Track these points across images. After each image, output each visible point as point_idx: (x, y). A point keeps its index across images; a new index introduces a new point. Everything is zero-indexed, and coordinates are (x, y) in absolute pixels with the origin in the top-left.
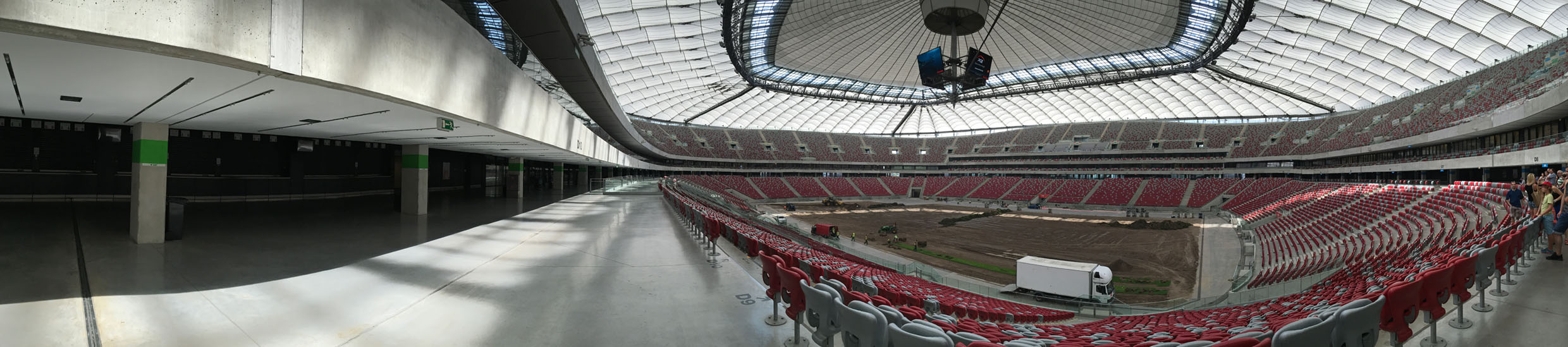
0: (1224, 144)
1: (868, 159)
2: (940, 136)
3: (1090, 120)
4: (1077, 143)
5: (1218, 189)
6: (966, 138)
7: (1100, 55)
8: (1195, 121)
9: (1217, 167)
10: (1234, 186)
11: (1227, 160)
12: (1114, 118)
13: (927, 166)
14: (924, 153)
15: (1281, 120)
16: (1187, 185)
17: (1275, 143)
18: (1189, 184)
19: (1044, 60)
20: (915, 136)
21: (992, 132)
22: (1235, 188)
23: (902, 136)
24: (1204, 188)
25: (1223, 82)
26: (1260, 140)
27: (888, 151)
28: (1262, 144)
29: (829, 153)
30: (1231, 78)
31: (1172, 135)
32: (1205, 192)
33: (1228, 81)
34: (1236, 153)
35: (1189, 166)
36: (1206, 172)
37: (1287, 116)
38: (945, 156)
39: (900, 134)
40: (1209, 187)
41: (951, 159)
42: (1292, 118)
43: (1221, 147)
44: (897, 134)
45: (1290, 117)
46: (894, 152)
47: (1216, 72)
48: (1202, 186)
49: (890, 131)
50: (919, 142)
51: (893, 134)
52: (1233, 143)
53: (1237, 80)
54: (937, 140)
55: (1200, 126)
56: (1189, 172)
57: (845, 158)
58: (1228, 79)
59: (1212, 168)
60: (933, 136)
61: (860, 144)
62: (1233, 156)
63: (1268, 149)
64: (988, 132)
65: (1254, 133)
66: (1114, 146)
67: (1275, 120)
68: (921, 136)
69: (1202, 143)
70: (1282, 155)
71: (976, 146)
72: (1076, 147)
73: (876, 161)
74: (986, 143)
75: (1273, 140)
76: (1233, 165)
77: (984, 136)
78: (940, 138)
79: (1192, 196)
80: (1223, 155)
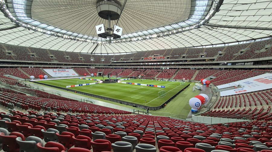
0: (214, 56)
1: (82, 62)
2: (109, 54)
3: (160, 49)
4: (155, 57)
5: (209, 74)
6: (118, 55)
7: (162, 26)
8: (202, 47)
9: (210, 65)
10: (217, 73)
11: (214, 62)
12: (169, 48)
13: (104, 65)
14: (103, 60)
15: (248, 42)
16: (195, 72)
17: (242, 54)
18: (196, 72)
19: (142, 29)
20: (100, 54)
21: (127, 53)
22: (217, 74)
23: (95, 54)
24: (202, 73)
25: (214, 29)
26: (233, 53)
27: (90, 59)
28: (235, 55)
29: (65, 59)
30: (218, 27)
31: (190, 53)
32: (203, 75)
33: (216, 29)
34: (220, 59)
35: (197, 65)
36: (204, 67)
37: (253, 39)
38: (111, 61)
39: (94, 53)
40: (205, 73)
41: (112, 63)
42: (256, 40)
43: (212, 57)
44: (93, 53)
45: (255, 39)
46: (92, 60)
47: (210, 26)
48: (201, 72)
49: (90, 52)
50: (102, 56)
51: (92, 53)
52: (219, 55)
53: (221, 27)
54: (108, 56)
55: (203, 49)
56: (196, 67)
57: (71, 61)
58: (216, 28)
59: (207, 65)
60: (106, 54)
61: (78, 56)
62: (217, 61)
63: (238, 57)
64: (125, 54)
65: (231, 50)
66: (168, 58)
67: (245, 42)
68: (102, 54)
69: (203, 56)
70: (246, 59)
71: (121, 59)
72: (154, 58)
73: (85, 63)
74: (125, 57)
75: (241, 52)
76: (218, 64)
77: (124, 55)
78: (109, 55)
79: (196, 76)
80: (213, 60)
